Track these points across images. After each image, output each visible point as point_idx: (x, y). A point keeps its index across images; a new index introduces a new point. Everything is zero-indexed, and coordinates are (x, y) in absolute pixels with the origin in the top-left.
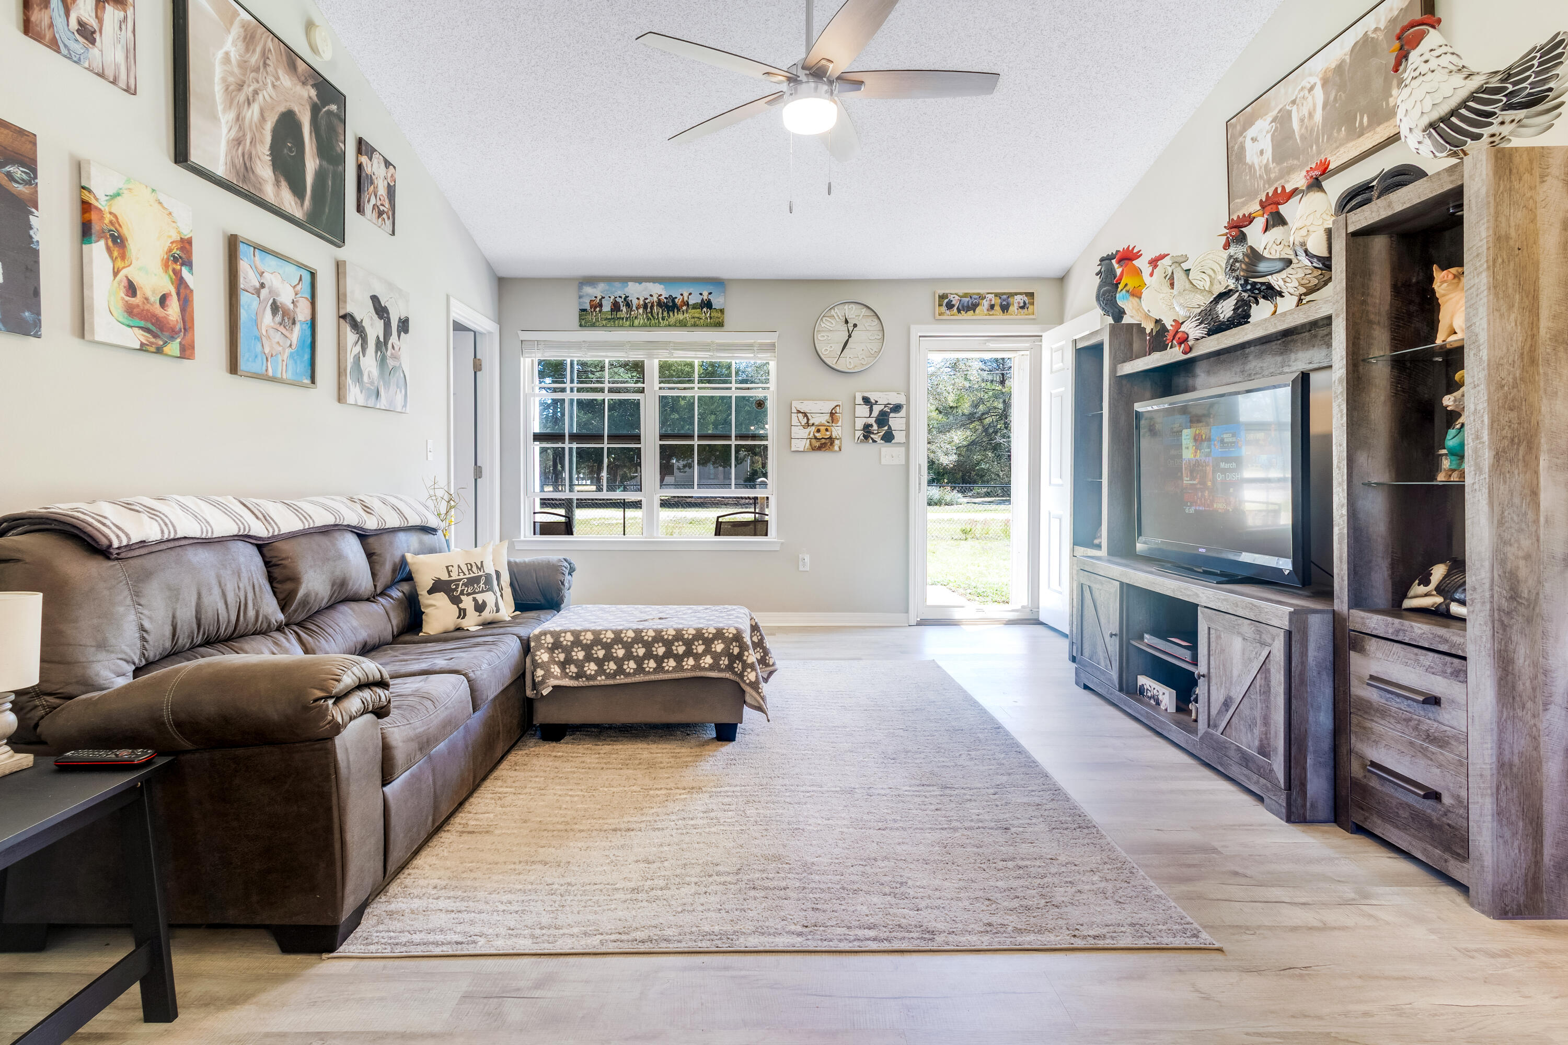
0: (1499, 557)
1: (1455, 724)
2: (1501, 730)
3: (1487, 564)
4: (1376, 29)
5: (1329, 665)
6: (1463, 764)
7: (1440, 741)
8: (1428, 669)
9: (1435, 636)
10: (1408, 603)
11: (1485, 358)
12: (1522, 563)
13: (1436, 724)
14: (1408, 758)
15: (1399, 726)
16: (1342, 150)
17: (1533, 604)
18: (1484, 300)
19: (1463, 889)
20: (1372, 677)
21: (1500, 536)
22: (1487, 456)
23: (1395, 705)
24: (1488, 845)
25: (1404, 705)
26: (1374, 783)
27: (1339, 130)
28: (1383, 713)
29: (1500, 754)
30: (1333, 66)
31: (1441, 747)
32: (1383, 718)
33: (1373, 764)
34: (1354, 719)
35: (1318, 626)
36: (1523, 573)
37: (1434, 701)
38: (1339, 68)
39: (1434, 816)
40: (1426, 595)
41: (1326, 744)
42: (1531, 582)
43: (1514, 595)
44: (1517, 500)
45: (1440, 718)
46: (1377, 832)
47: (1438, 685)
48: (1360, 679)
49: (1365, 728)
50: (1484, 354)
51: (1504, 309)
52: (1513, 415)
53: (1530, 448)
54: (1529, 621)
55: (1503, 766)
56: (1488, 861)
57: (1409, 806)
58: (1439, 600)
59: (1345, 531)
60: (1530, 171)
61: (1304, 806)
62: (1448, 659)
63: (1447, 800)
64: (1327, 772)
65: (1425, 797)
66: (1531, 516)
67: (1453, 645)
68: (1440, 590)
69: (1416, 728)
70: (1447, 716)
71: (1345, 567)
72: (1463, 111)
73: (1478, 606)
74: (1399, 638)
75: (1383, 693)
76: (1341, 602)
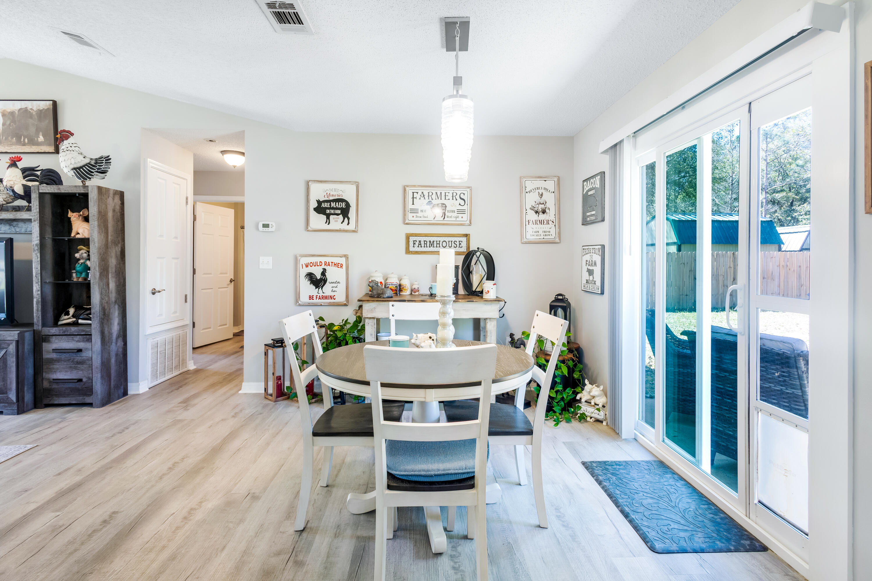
0: (101, 304)
1: (88, 355)
2: (102, 353)
3: (98, 306)
4: (31, 109)
5: (32, 350)
6: (91, 366)
7: (82, 363)
8: (78, 341)
9: (80, 330)
10: (60, 323)
11: (97, 246)
12: (106, 304)
13: (80, 358)
14: (69, 372)
15: (65, 363)
16: (14, 147)
17: (109, 315)
18: (96, 229)
19: (90, 405)
20: (53, 350)
21: (101, 297)
22: (98, 274)
23: (63, 356)
24: (99, 387)
25: (67, 355)
26: (55, 386)
27: (12, 138)
28: (58, 360)
29: (102, 360)
30: (9, 111)
31: (82, 364)
32: (59, 362)
33: (54, 379)
34: (45, 367)
35: (28, 336)
36: (106, 307)
37: (80, 351)
38: (12, 113)
39: (80, 387)
40: (68, 319)
41: (31, 380)
42: (108, 310)
43: (104, 314)
44: (104, 287)
45: (81, 355)
46: (56, 402)
47: (81, 345)
48: (48, 352)
49: (50, 369)
50: (97, 245)
51: (101, 232)
52: (103, 263)
53: (107, 272)
54: (108, 320)
55: (103, 363)
56: (99, 392)
57: (70, 388)
58: (74, 319)
59: (40, 300)
60: (106, 194)
61: (24, 406)
62: (85, 336)
63: (84, 380)
64: (32, 390)
65: (77, 382)
66: (108, 291)
67: (87, 332)
68: (73, 316)
69: (73, 361)
70: (84, 354)
71: (40, 313)
72: (84, 168)
73: (96, 318)
74: (66, 334)
75: (58, 354)
76: (38, 326)
